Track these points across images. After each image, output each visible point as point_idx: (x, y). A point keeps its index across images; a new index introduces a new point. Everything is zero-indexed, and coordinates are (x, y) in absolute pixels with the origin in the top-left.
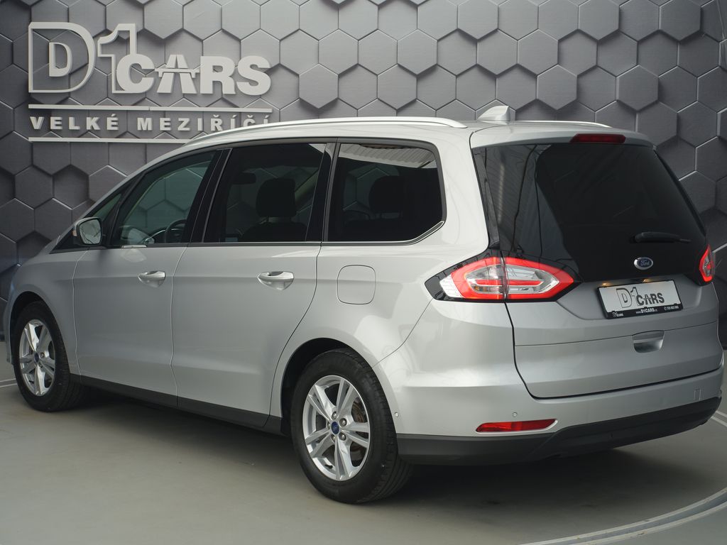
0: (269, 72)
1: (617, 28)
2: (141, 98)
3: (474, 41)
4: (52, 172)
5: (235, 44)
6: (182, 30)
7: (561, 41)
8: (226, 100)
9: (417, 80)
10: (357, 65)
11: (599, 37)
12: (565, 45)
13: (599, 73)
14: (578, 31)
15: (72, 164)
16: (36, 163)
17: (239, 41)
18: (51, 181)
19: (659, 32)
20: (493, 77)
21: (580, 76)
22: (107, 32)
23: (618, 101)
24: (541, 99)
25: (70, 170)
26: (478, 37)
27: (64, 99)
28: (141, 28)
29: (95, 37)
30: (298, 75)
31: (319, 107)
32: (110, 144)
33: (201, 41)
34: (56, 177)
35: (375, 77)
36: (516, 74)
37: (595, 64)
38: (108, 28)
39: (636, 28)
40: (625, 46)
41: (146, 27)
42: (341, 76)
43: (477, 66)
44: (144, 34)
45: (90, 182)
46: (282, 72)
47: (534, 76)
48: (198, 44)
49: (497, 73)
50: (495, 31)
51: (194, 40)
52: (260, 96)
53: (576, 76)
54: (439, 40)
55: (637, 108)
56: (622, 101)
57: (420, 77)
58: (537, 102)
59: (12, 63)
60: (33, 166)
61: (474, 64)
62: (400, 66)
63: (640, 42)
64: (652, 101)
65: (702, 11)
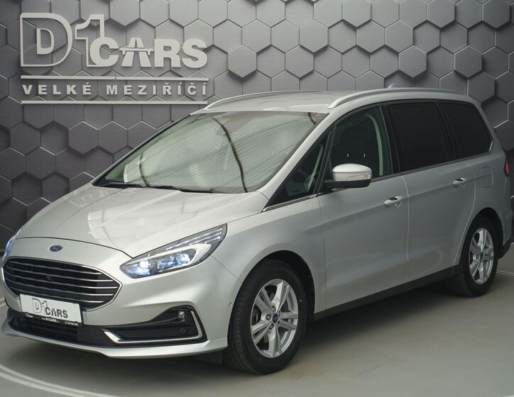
0: (206, 50)
1: (453, 19)
2: (108, 70)
3: (354, 28)
4: (39, 127)
5: (180, 30)
6: (139, 20)
7: (415, 28)
8: (173, 72)
9: (314, 57)
10: (271, 45)
11: (441, 26)
12: (418, 31)
13: (441, 51)
14: (427, 22)
15: (55, 120)
16: (26, 120)
17: (183, 27)
18: (38, 134)
19: (482, 22)
20: (368, 54)
21: (428, 54)
22: (82, 21)
23: (455, 71)
24: (402, 70)
25: (54, 125)
26: (357, 26)
27: (49, 71)
28: (107, 18)
29: (72, 24)
30: (227, 53)
31: (243, 76)
32: (84, 105)
33: (154, 27)
34: (43, 130)
35: (283, 54)
36: (384, 52)
37: (438, 45)
38: (82, 18)
39: (467, 20)
40: (460, 32)
41: (112, 17)
42: (258, 53)
43: (356, 46)
44: (110, 23)
45: (69, 134)
46: (215, 50)
47: (397, 54)
48: (152, 30)
49: (371, 51)
50: (369, 21)
51: (148, 27)
52: (199, 69)
53: (426, 53)
54: (329, 28)
55: (468, 76)
56: (457, 70)
57: (316, 54)
58: (399, 73)
59: (7, 44)
60: (24, 122)
61: (354, 45)
62: (302, 47)
63: (469, 30)
64: (477, 71)
65: (511, 8)
